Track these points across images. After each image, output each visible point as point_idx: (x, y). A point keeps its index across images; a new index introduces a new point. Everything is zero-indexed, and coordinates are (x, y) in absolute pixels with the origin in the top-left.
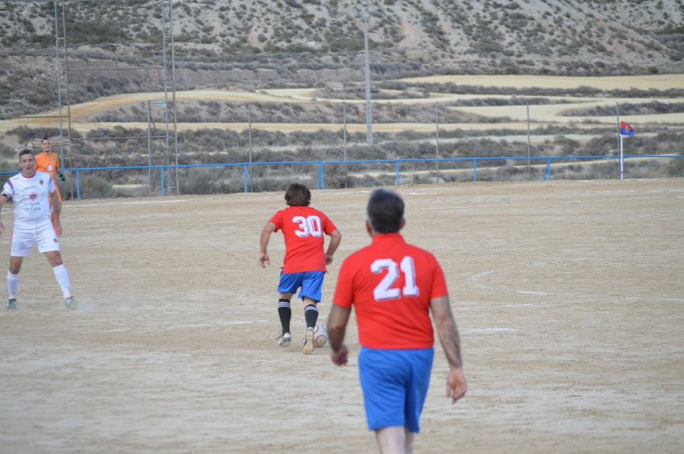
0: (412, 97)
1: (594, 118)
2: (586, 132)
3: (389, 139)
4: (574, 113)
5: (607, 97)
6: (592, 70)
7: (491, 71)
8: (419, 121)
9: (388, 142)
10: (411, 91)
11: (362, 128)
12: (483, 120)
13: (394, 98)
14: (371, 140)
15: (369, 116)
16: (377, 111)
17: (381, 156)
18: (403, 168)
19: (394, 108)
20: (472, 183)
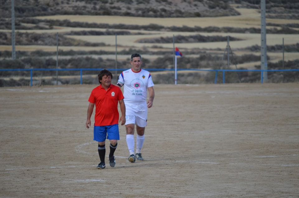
0: (42, 28)
1: (159, 45)
2: (154, 53)
3: (26, 55)
4: (146, 41)
5: (168, 31)
6: (158, 13)
7: (93, 13)
8: (46, 44)
9: (26, 57)
10: (41, 25)
11: (9, 48)
12: (87, 44)
13: (30, 29)
14: (15, 56)
15: (14, 41)
16: (19, 37)
17: (21, 66)
18: (35, 75)
19: (30, 36)
20: (79, 85)
